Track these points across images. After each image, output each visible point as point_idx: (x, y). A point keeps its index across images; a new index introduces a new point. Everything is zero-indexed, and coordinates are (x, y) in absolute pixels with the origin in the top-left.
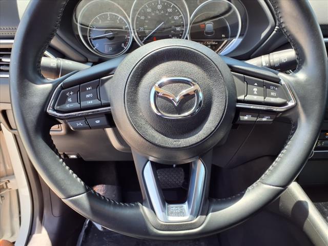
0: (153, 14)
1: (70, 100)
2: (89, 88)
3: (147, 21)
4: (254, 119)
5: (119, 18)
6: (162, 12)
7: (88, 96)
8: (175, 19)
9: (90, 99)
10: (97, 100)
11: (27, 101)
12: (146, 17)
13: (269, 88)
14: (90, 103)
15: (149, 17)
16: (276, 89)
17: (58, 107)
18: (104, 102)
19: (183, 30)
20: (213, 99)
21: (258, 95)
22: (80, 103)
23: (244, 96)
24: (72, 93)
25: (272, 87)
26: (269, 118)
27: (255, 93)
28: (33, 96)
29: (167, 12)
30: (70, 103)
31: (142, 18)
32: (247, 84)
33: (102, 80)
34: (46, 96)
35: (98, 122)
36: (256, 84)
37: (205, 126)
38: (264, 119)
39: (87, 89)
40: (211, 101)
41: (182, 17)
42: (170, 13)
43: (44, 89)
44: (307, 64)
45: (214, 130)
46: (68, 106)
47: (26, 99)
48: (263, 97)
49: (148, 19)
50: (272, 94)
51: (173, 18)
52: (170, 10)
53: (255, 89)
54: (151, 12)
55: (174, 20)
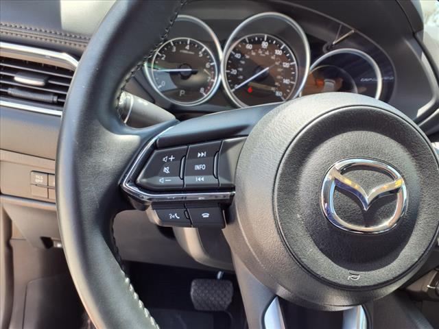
0: (254, 54)
1: (166, 170)
2: (203, 154)
3: (243, 62)
5: (203, 50)
6: (267, 53)
7: (198, 167)
8: (284, 66)
9: (200, 173)
10: (213, 176)
11: (91, 161)
12: (243, 56)
14: (200, 179)
15: (247, 57)
17: (144, 180)
18: (223, 181)
19: (293, 85)
22: (183, 179)
24: (172, 158)
28: (104, 152)
29: (274, 54)
30: (165, 175)
31: (238, 56)
33: (225, 143)
34: (127, 158)
35: (206, 215)
39: (199, 155)
41: (294, 65)
42: (278, 56)
43: (125, 144)
46: (162, 181)
47: (90, 156)
49: (246, 60)
51: (281, 64)
52: (278, 52)
54: (250, 50)
55: (282, 68)
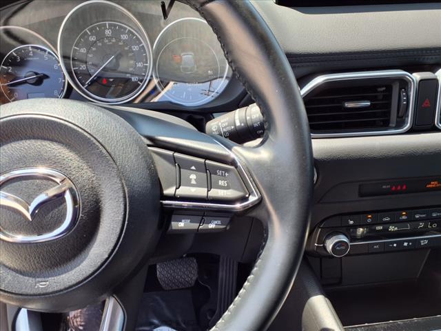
3: (90, 55)
4: (195, 226)
5: (47, 53)
6: (114, 40)
8: (134, 50)
12: (88, 49)
13: (216, 174)
15: (94, 49)
16: (227, 174)
19: (146, 66)
20: (103, 202)
21: (198, 185)
23: (175, 188)
25: (219, 173)
26: (219, 222)
27: (193, 182)
29: (120, 40)
31: (83, 51)
32: (180, 168)
36: (193, 168)
37: (92, 250)
38: (212, 226)
40: (99, 207)
41: (143, 46)
42: (124, 41)
44: (275, 130)
45: (108, 258)
48: (206, 189)
49: (93, 52)
50: (221, 183)
51: (130, 48)
52: (124, 37)
53: (193, 177)
54: (95, 42)
55: (133, 52)
